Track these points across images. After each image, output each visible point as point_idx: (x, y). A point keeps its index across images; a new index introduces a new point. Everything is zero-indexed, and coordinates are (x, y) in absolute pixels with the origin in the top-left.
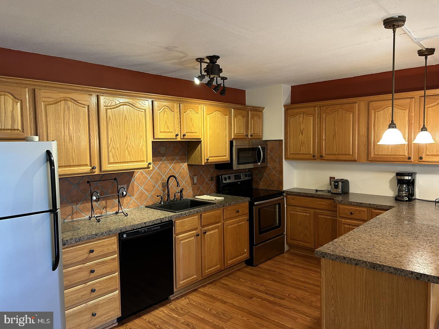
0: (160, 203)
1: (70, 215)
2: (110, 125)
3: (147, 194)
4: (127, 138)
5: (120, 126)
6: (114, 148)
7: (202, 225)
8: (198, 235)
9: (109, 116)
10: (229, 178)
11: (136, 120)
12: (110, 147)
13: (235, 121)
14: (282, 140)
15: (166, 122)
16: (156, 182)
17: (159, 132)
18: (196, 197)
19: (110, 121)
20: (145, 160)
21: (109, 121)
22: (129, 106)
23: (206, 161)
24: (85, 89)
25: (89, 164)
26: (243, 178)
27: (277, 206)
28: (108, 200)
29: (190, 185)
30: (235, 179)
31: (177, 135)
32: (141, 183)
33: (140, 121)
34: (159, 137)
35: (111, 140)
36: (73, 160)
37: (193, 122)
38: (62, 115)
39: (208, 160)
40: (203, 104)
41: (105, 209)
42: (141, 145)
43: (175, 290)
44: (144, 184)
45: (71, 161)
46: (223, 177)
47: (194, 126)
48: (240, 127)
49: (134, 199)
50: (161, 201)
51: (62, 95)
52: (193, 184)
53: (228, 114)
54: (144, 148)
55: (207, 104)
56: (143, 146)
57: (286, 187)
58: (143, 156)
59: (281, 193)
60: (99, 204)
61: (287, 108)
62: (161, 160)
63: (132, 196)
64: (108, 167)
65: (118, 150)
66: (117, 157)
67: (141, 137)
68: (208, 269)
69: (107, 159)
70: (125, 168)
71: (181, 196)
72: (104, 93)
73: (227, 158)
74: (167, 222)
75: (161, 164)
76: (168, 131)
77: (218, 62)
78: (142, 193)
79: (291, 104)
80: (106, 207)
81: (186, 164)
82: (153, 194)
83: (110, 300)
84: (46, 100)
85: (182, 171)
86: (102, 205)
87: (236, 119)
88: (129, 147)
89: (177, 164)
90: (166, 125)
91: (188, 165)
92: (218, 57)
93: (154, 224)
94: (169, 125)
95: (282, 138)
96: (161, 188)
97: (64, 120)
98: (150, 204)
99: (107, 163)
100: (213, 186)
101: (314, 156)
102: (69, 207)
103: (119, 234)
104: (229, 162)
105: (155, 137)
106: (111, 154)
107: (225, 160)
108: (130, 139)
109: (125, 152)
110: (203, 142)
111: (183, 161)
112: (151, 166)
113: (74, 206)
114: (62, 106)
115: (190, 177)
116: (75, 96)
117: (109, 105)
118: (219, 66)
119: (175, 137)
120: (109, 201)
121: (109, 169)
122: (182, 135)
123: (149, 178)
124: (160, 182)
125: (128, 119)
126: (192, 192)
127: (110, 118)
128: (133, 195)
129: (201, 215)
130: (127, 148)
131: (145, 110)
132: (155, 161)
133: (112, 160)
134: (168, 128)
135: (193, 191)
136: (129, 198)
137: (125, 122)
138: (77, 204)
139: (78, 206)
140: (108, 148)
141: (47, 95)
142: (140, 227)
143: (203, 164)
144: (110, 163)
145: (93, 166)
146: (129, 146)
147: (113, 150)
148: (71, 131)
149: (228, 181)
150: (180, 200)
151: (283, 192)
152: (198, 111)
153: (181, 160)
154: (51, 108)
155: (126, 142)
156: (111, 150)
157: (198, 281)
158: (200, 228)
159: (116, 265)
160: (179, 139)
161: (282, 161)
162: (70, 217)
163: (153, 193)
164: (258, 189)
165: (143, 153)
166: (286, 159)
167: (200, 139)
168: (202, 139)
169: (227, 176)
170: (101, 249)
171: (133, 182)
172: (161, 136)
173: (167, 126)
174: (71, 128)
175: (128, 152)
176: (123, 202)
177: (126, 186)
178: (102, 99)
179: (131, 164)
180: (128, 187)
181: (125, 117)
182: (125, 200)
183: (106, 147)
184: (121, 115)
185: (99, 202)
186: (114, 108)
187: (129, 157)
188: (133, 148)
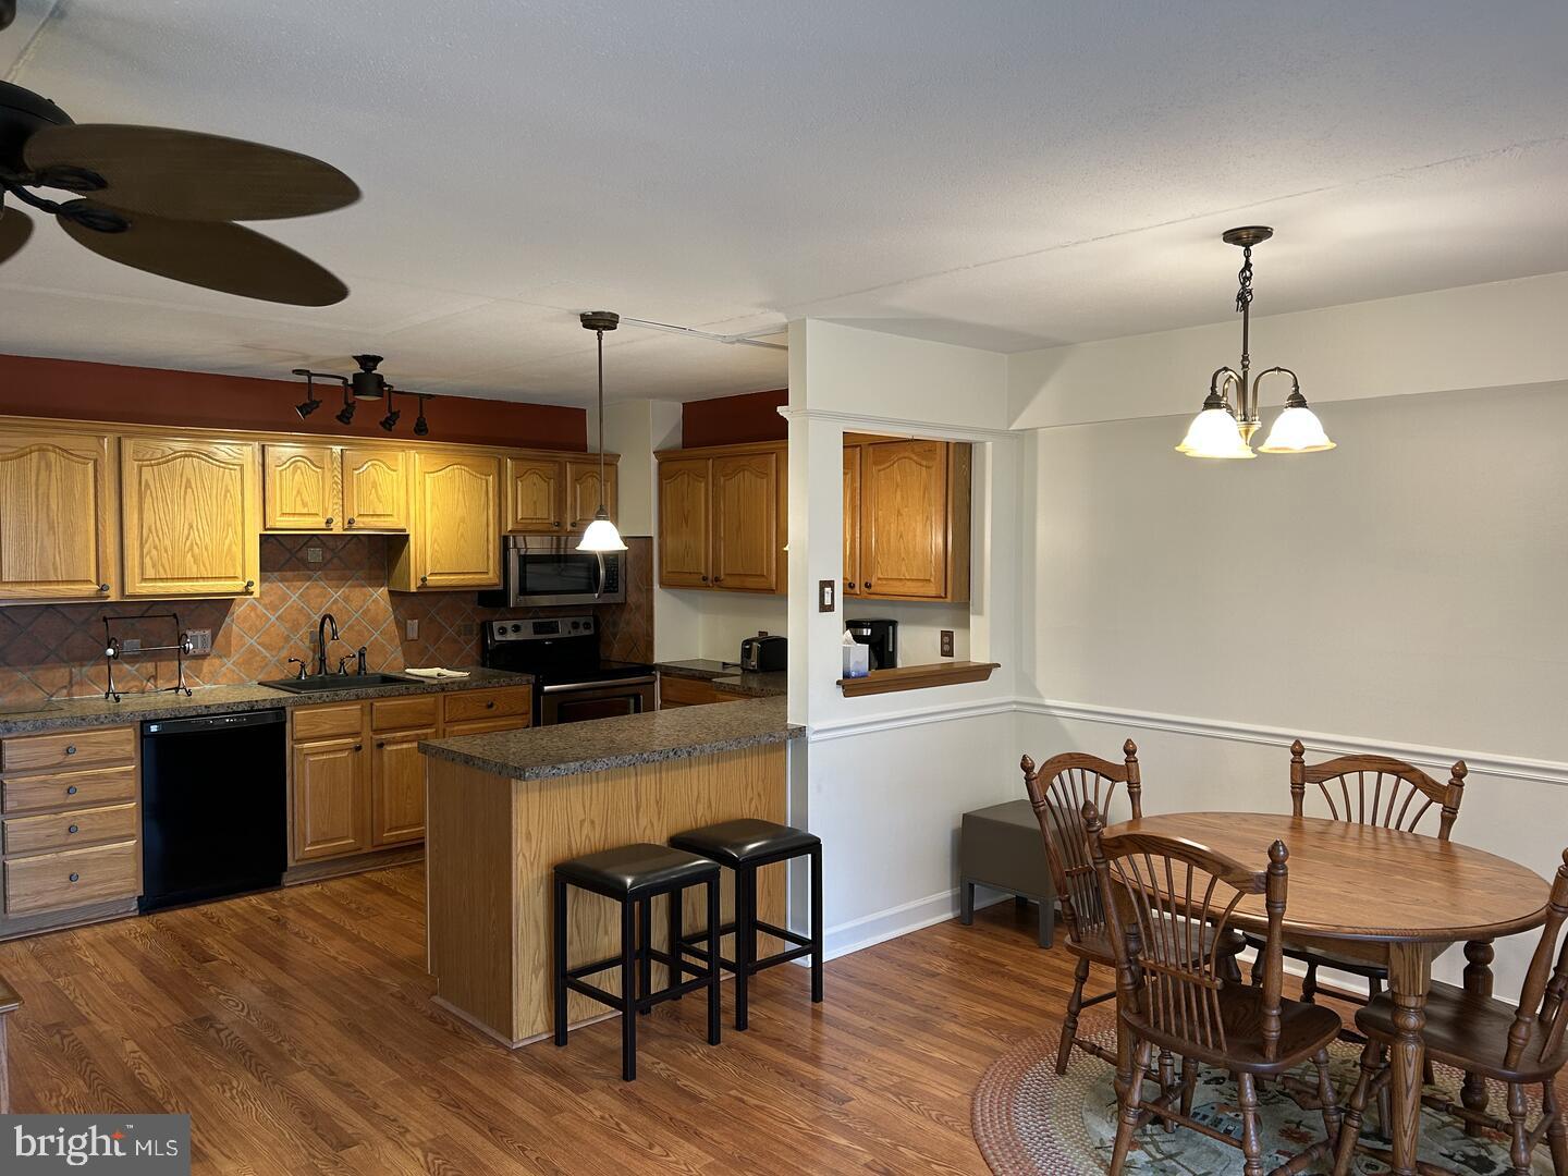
0: (300, 678)
1: (62, 687)
2: (148, 500)
3: (268, 655)
4: (191, 527)
5: (172, 502)
6: (155, 547)
7: (374, 727)
8: (358, 749)
9: (146, 481)
10: (517, 629)
11: (215, 486)
12: (147, 545)
13: (519, 488)
14: (651, 537)
15: (298, 492)
16: (295, 627)
17: (278, 513)
18: (408, 670)
19: (149, 492)
20: (239, 573)
21: (146, 489)
22: (198, 458)
23: (420, 583)
25: (93, 580)
26: (564, 630)
27: (632, 701)
28: (160, 661)
29: (397, 641)
30: (536, 632)
31: (329, 522)
32: (250, 629)
33: (227, 491)
34: (278, 525)
35: (150, 530)
36: (56, 570)
37: (380, 492)
38: (34, 482)
39: (424, 580)
40: (413, 448)
41: (152, 681)
42: (227, 542)
43: (291, 863)
44: (258, 632)
45: (52, 572)
46: (496, 625)
47: (383, 499)
48: (535, 503)
49: (229, 665)
50: (301, 674)
51: (35, 440)
52: (404, 639)
53: (495, 471)
54: (237, 550)
55: (426, 448)
56: (234, 546)
57: (661, 656)
58: (234, 566)
59: (648, 668)
60: (137, 670)
61: (665, 457)
62: (309, 578)
63: (225, 656)
64: (138, 587)
65: (166, 551)
66: (163, 567)
67: (228, 526)
68: (390, 830)
69: (137, 570)
70: (183, 592)
71: (361, 667)
72: (131, 435)
73: (491, 577)
74: (267, 709)
75: (307, 588)
76: (305, 511)
77: (380, 369)
78: (252, 652)
79: (683, 447)
80: (155, 677)
81: (384, 590)
82: (283, 655)
83: (112, 857)
85: (372, 607)
86: (146, 671)
87: (519, 483)
88: (195, 547)
89: (357, 589)
90: (299, 499)
91: (389, 591)
92: (377, 359)
93: (230, 710)
94: (307, 499)
95: (653, 532)
96: (307, 643)
97: (37, 489)
98: (277, 676)
99: (137, 578)
100: (471, 648)
101: (705, 579)
102: (63, 670)
103: (142, 723)
104: (501, 588)
105: (268, 526)
106: (147, 560)
107: (489, 582)
108: (198, 530)
109: (185, 557)
110: (412, 538)
111: (376, 581)
112: (256, 589)
113: (73, 670)
114: (35, 463)
115: (397, 622)
116: (66, 441)
117: (148, 457)
118: (380, 377)
119: (324, 526)
120: (162, 665)
121: (144, 592)
122: (346, 522)
123: (273, 619)
124: (304, 630)
125: (194, 486)
126: (403, 660)
127: (147, 485)
128: (228, 655)
129: (372, 704)
130: (191, 549)
131: (242, 466)
132: (292, 581)
133: (150, 573)
134: (305, 504)
135: (404, 655)
136: (217, 662)
137: (185, 492)
138: (82, 666)
139: (85, 669)
140: (142, 546)
142: (194, 713)
143: (413, 589)
144: (144, 580)
145: (102, 583)
146: (197, 544)
147: (154, 552)
148: (54, 514)
149: (511, 637)
150: (359, 673)
151: (653, 667)
152: (397, 466)
153: (370, 579)
155: (189, 534)
156: (148, 553)
157: (359, 852)
158: (366, 733)
159: (132, 785)
160: (337, 529)
161: (652, 590)
162: (64, 691)
163: (284, 653)
164: (610, 661)
165: (233, 559)
166: (662, 584)
167: (405, 530)
168: (411, 532)
169: (509, 624)
171: (230, 626)
172: (283, 522)
173: (302, 500)
174: (53, 507)
175: (193, 556)
176: (201, 670)
177: (208, 632)
178: (129, 446)
179: (201, 583)
180: (214, 636)
181: (188, 481)
182: (206, 665)
183: (137, 544)
184: (178, 478)
185: (137, 666)
186: (159, 464)
187: (195, 569)
188: (206, 549)
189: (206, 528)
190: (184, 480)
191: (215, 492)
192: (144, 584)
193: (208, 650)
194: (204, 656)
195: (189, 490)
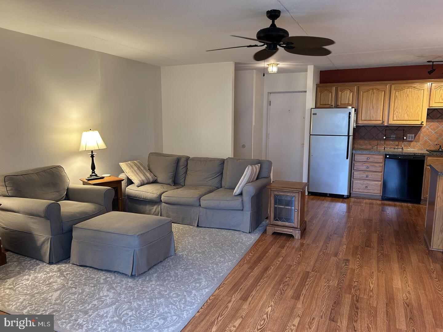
1: (376, 146)
2: (396, 100)
3: (431, 143)
4: (407, 106)
5: (403, 101)
6: (397, 112)
9: (397, 95)
12: (395, 111)
15: (441, 96)
17: (434, 102)
20: (420, 119)
21: (396, 98)
22: (411, 88)
24: (383, 83)
25: (381, 120)
28: (400, 141)
32: (426, 135)
33: (419, 97)
34: (433, 106)
35: (396, 108)
36: (373, 117)
38: (370, 97)
42: (417, 110)
44: (428, 136)
45: (372, 118)
51: (371, 87)
54: (420, 113)
58: (419, 117)
60: (394, 143)
64: (392, 122)
65: (400, 113)
66: (399, 117)
67: (418, 106)
69: (392, 118)
72: (393, 84)
78: (426, 141)
80: (397, 145)
83: (375, 185)
84: (363, 90)
86: (395, 144)
90: (441, 98)
97: (371, 99)
98: (433, 149)
99: (392, 120)
102: (376, 141)
105: (430, 106)
106: (395, 115)
108: (409, 107)
109: (405, 114)
112: (425, 123)
113: (379, 142)
114: (371, 93)
116: (378, 87)
117: (398, 89)
125: (409, 96)
128: (419, 142)
130: (407, 112)
131: (423, 90)
133: (395, 119)
136: (415, 143)
138: (380, 141)
139: (381, 142)
140: (394, 112)
141: (364, 88)
145: (383, 121)
147: (397, 113)
148: (374, 104)
154: (365, 94)
155: (406, 109)
162: (376, 147)
165: (419, 115)
170: (373, 159)
171: (420, 134)
172: (435, 105)
174: (374, 103)
175: (407, 114)
176: (411, 145)
177: (413, 135)
178: (393, 86)
179: (409, 121)
180: (415, 136)
181: (408, 95)
182: (412, 144)
183: (392, 112)
184: (405, 94)
185: (394, 142)
186: (401, 91)
187: (407, 118)
188: (411, 113)
189: (411, 107)
190: (407, 94)
191: (415, 97)
192: (393, 121)
193: (413, 140)
194: (411, 141)
195: (408, 97)
